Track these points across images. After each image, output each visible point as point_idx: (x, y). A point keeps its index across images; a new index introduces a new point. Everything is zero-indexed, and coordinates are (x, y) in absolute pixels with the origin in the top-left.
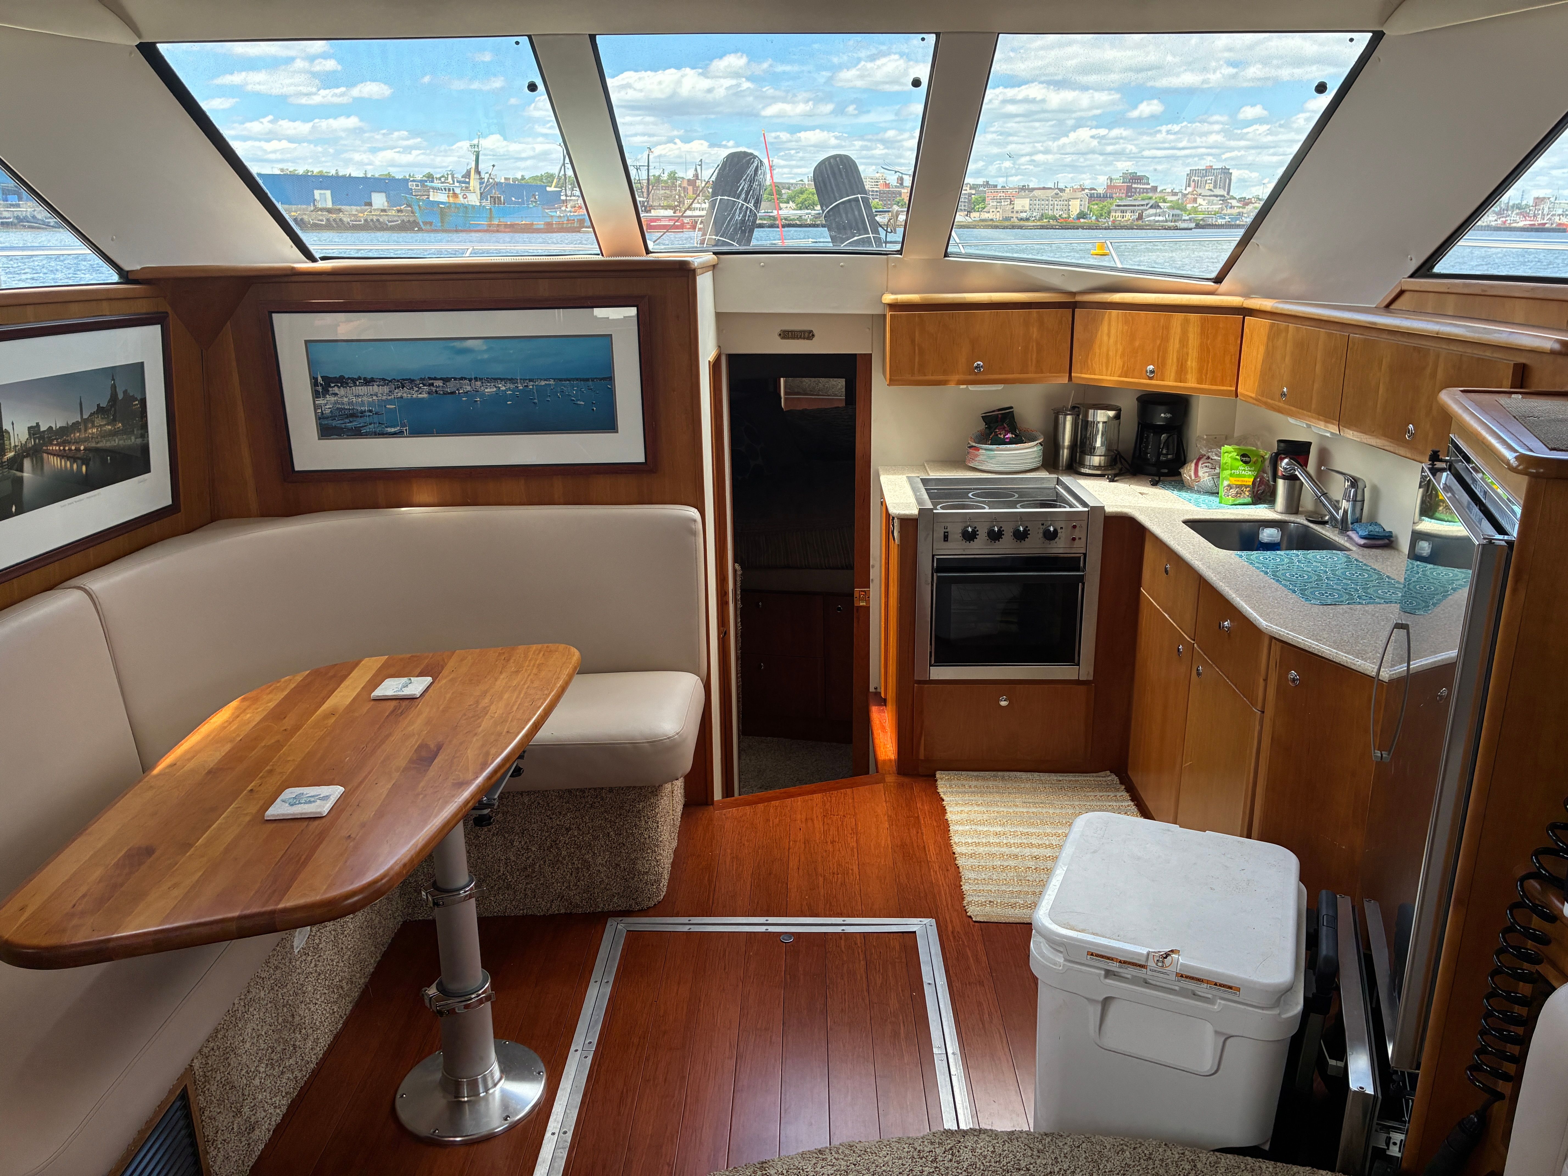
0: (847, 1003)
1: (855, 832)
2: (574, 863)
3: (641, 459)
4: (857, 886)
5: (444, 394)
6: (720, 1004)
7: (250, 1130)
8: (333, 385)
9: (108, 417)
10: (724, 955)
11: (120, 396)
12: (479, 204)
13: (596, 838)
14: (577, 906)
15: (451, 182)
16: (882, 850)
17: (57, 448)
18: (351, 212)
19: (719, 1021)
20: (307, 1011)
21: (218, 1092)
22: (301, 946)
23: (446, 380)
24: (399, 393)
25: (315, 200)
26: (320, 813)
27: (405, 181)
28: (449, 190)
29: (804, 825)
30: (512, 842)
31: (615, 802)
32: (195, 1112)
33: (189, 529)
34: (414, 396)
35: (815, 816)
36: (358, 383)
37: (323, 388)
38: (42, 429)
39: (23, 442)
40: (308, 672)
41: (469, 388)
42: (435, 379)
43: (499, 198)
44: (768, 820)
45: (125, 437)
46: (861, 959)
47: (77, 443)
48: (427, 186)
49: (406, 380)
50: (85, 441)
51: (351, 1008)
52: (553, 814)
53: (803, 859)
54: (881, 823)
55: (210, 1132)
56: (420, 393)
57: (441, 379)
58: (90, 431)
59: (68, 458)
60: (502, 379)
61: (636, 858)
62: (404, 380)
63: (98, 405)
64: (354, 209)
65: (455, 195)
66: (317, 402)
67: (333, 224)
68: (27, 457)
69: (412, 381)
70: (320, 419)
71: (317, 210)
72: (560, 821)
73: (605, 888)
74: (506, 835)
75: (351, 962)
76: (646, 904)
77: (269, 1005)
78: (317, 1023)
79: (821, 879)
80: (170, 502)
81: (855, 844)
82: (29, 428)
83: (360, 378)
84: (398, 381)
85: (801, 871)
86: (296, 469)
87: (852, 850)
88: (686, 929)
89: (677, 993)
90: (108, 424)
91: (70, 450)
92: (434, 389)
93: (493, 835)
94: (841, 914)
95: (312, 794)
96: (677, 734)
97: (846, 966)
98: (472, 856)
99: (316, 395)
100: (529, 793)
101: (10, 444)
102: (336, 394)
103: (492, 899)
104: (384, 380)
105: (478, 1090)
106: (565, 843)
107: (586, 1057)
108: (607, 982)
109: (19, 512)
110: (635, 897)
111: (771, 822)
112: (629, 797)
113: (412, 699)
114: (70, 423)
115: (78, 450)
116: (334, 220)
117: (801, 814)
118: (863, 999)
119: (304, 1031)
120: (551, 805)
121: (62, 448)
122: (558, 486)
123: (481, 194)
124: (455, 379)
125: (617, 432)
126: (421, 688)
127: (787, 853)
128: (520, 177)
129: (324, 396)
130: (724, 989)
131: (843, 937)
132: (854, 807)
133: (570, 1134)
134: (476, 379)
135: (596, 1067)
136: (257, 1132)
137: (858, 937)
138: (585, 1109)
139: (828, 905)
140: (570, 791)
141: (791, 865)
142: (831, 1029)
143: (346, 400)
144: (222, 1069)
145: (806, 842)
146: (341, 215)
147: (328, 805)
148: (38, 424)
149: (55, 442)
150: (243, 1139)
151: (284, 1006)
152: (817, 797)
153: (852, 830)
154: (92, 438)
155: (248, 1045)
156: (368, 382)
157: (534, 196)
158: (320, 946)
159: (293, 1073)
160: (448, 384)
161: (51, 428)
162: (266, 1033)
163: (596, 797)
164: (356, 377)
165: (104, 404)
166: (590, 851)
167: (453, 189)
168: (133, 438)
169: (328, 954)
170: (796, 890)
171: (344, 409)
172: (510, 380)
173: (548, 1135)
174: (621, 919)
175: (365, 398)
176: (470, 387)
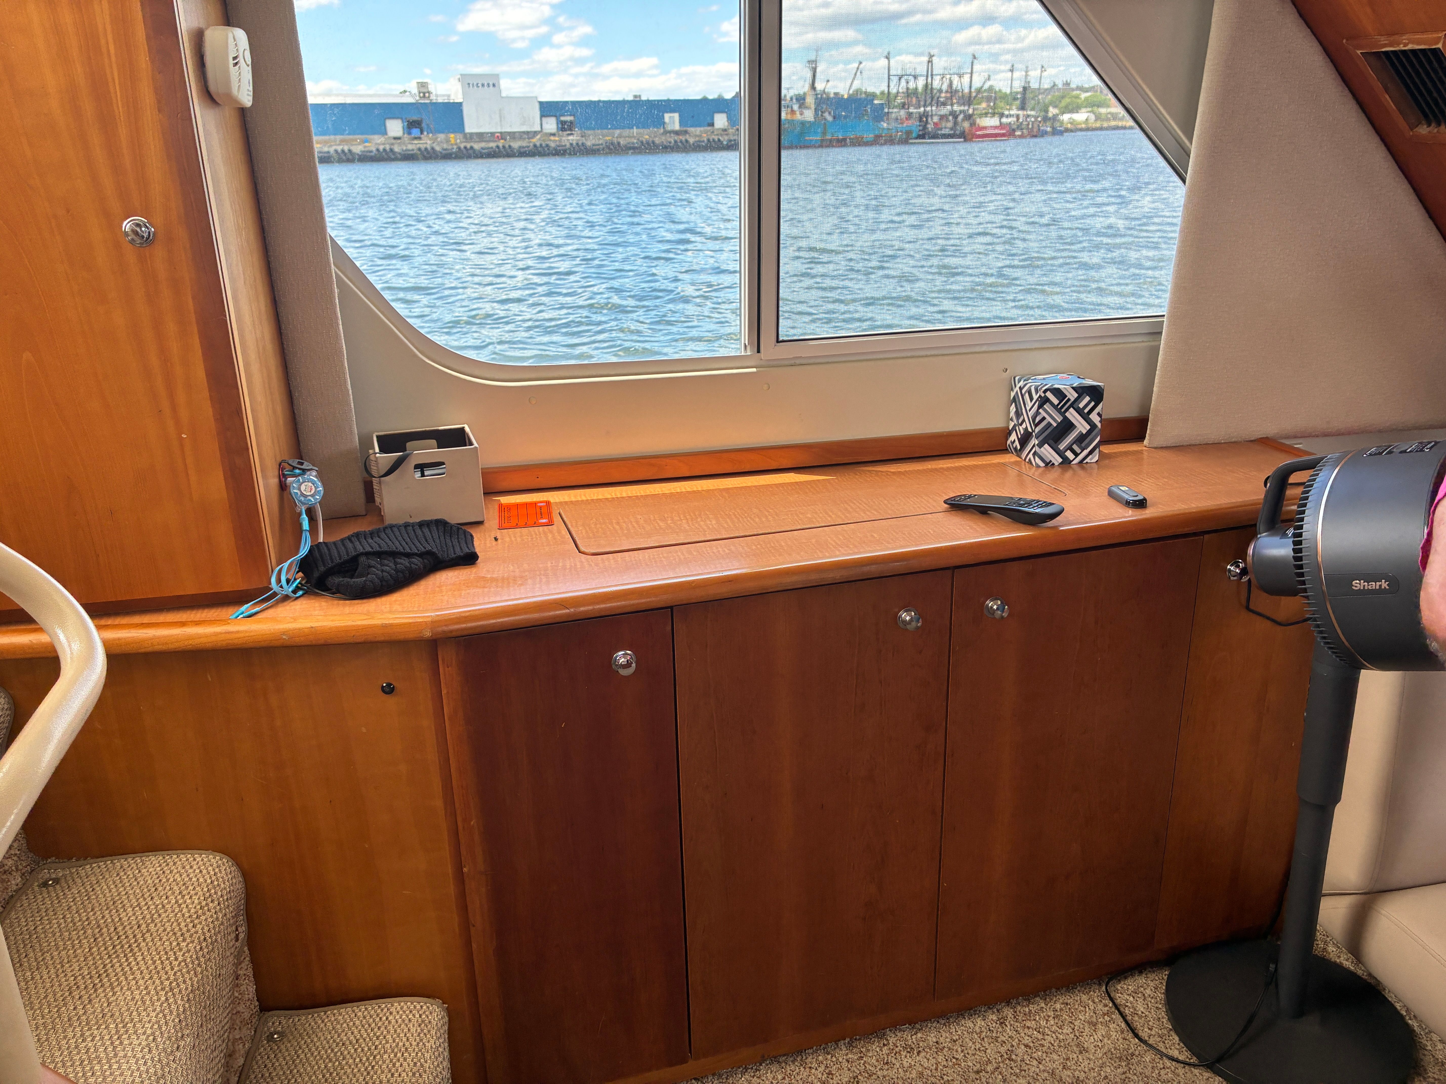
12: (814, 120)
18: (697, 133)
25: (664, 123)
28: (788, 107)
64: (698, 130)
65: (793, 112)
67: (680, 144)
71: (666, 132)
116: (680, 141)
123: (815, 110)
146: (687, 136)
167: (792, 107)
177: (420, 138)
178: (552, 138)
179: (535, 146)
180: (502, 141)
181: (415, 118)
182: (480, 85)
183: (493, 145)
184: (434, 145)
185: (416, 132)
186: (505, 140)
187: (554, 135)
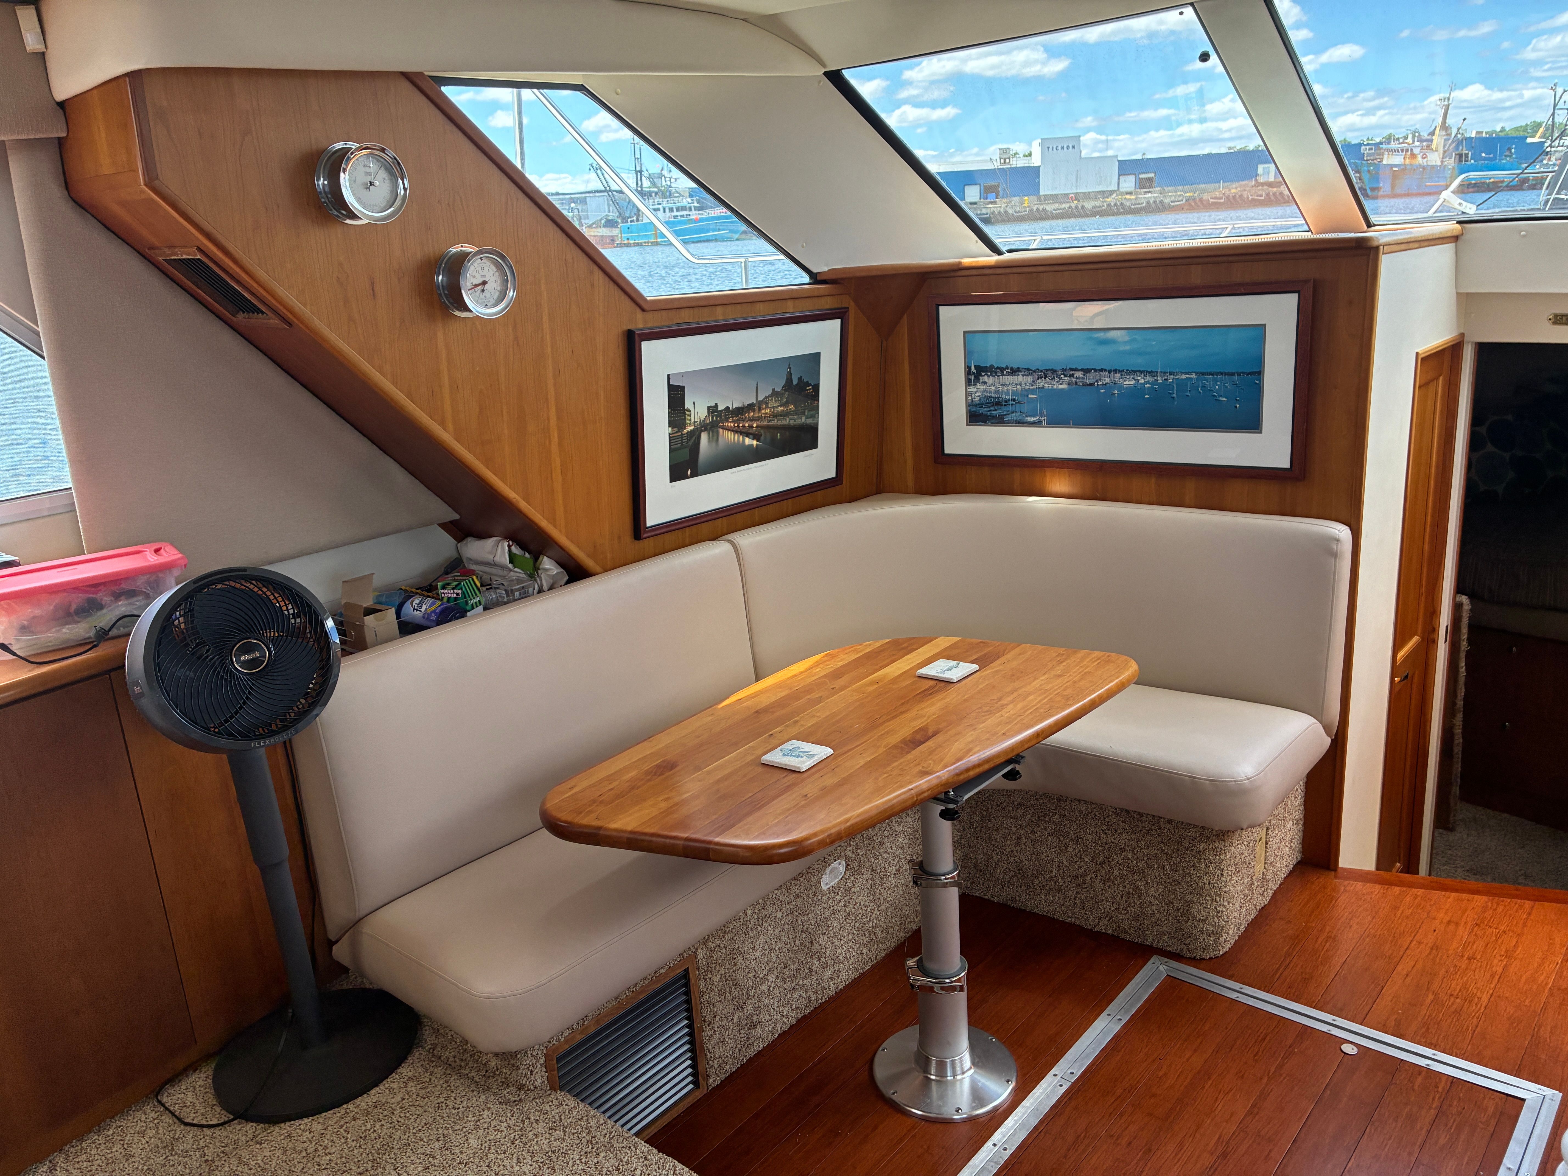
0: (1386, 1150)
1: (1509, 955)
2: (1125, 886)
3: (1285, 463)
4: (1475, 1020)
5: (1083, 385)
6: (1231, 1090)
7: (751, 1026)
8: (983, 374)
9: (782, 399)
10: (1263, 1039)
11: (795, 382)
12: (1439, 163)
13: (1150, 867)
14: (1126, 932)
15: (1411, 142)
16: (1535, 987)
17: (732, 425)
19: (1219, 1108)
20: (829, 943)
21: (721, 984)
22: (832, 884)
23: (1086, 371)
24: (1041, 383)
25: (1257, 175)
26: (799, 768)
27: (1360, 145)
28: (1407, 151)
29: (1442, 928)
30: (1066, 846)
31: (1173, 835)
32: (694, 993)
33: (853, 498)
34: (1055, 387)
35: (1464, 920)
36: (1005, 372)
37: (975, 377)
38: (720, 409)
39: (702, 419)
40: (888, 640)
41: (1107, 380)
42: (1076, 370)
43: (1467, 155)
44: (1397, 908)
45: (796, 417)
46: (1434, 1106)
47: (751, 421)
48: (1382, 148)
49: (1049, 370)
50: (758, 420)
51: (883, 955)
52: (1108, 830)
53: (1419, 966)
54: (1552, 954)
55: (707, 1013)
56: (1061, 384)
57: (1082, 370)
58: (763, 411)
59: (741, 433)
60: (1141, 372)
61: (1192, 902)
62: (1047, 370)
63: (773, 390)
65: (1413, 156)
66: (969, 390)
67: (1272, 198)
68: (704, 431)
69: (1054, 371)
70: (969, 406)
71: (1258, 185)
72: (1115, 839)
73: (1156, 923)
74: (1061, 838)
75: (889, 914)
76: (1199, 954)
77: (787, 926)
78: (841, 957)
79: (1431, 997)
80: (834, 475)
81: (1500, 970)
82: (709, 408)
83: (1007, 368)
84: (1042, 371)
85: (1409, 979)
86: (946, 452)
87: (1493, 975)
88: (1233, 995)
89: (1188, 1060)
90: (781, 406)
91: (744, 426)
92: (1074, 380)
93: (1049, 834)
94: (1435, 1046)
95: (806, 749)
96: (1248, 779)
97: (1408, 1107)
98: (1028, 849)
99: (969, 382)
100: (1086, 802)
101: (691, 420)
102: (985, 383)
103: (1043, 897)
104: (1028, 369)
105: (947, 1073)
106: (1118, 863)
107: (1061, 1086)
108: (1120, 1020)
109: (694, 475)
110: (1187, 942)
111: (1400, 912)
112: (1189, 834)
113: (949, 682)
114: (746, 404)
115: (751, 427)
116: (1274, 194)
117: (1446, 914)
118: (1410, 1154)
119: (823, 960)
120: (1107, 819)
121: (736, 425)
122: (1191, 486)
123: (1445, 152)
124: (1095, 370)
125: (1261, 432)
126: (961, 674)
127: (1401, 953)
128: (1498, 129)
129: (975, 385)
130: (1242, 1077)
131: (1424, 1073)
132: (1524, 925)
133: (1008, 1153)
134: (1116, 371)
135: (1066, 1100)
136: (759, 1030)
137: (1444, 1080)
138: (1035, 1136)
139: (1424, 1030)
140: (1127, 811)
141: (1399, 968)
142: (1349, 1171)
143: (993, 388)
144: (727, 966)
145: (1435, 947)
147: (809, 763)
148: (716, 404)
149: (731, 420)
150: (742, 1031)
151: (802, 931)
152: (1480, 900)
153: (1507, 951)
154: (765, 417)
155: (758, 954)
156: (1014, 371)
157: (1510, 149)
158: (853, 890)
159: (806, 992)
160: (1088, 375)
161: (728, 408)
162: (779, 949)
163: (1154, 824)
164: (1004, 366)
165: (778, 389)
166: (1143, 879)
167: (1412, 150)
168: (803, 419)
169: (863, 899)
170: (1390, 998)
171: (992, 397)
172: (1150, 372)
173: (989, 1144)
174: (1166, 960)
175: (1010, 388)
176: (1109, 379)
177: (995, 203)
178: (1128, 197)
179: (1109, 205)
180: (1076, 202)
181: (992, 183)
182: (1059, 148)
183: (1066, 206)
184: (1008, 209)
185: (991, 197)
186: (1079, 201)
187: (1130, 193)
